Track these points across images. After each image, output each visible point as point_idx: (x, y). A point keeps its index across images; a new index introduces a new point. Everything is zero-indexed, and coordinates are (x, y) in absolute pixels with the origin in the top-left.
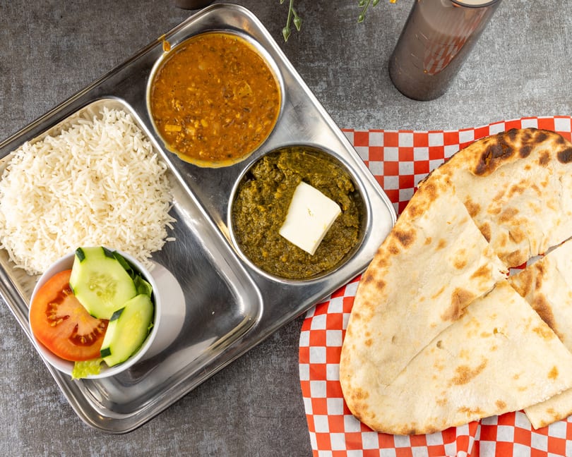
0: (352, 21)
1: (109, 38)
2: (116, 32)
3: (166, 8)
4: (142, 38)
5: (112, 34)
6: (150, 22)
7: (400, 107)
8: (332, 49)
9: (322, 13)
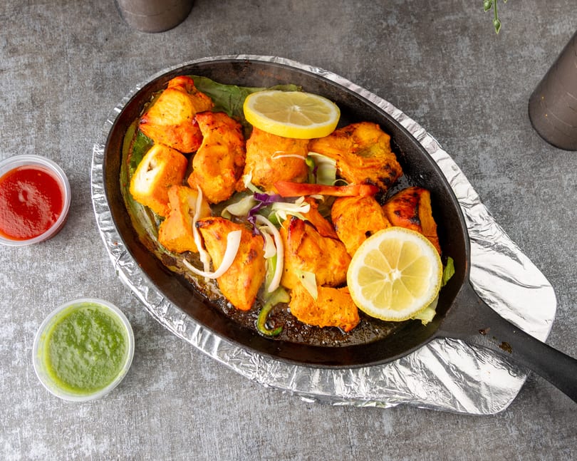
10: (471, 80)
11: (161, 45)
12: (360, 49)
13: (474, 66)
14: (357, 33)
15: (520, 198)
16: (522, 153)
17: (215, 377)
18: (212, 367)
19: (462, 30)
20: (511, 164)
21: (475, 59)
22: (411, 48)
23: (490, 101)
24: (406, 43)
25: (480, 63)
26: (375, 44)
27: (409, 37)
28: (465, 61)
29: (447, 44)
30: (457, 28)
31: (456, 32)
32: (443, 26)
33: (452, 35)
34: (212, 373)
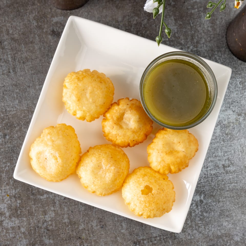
0: (198, 11)
1: (6, 37)
2: (11, 32)
3: (49, 10)
4: (32, 35)
5: (8, 34)
6: (37, 23)
7: (241, 80)
8: (184, 36)
9: (174, 6)
10: (210, 45)
11: (3, 25)
12: (136, 25)
13: (212, 34)
14: (134, 13)
15: (239, 124)
16: (241, 94)
17: (51, 241)
18: (50, 236)
19: (204, 9)
20: (234, 102)
21: (213, 30)
22: (170, 23)
23: (222, 59)
24: (167, 19)
25: (215, 32)
26: (146, 21)
27: (169, 15)
28: (205, 31)
29: (194, 19)
30: (201, 7)
31: (200, 10)
32: (191, 6)
33: (197, 13)
34: (49, 240)
